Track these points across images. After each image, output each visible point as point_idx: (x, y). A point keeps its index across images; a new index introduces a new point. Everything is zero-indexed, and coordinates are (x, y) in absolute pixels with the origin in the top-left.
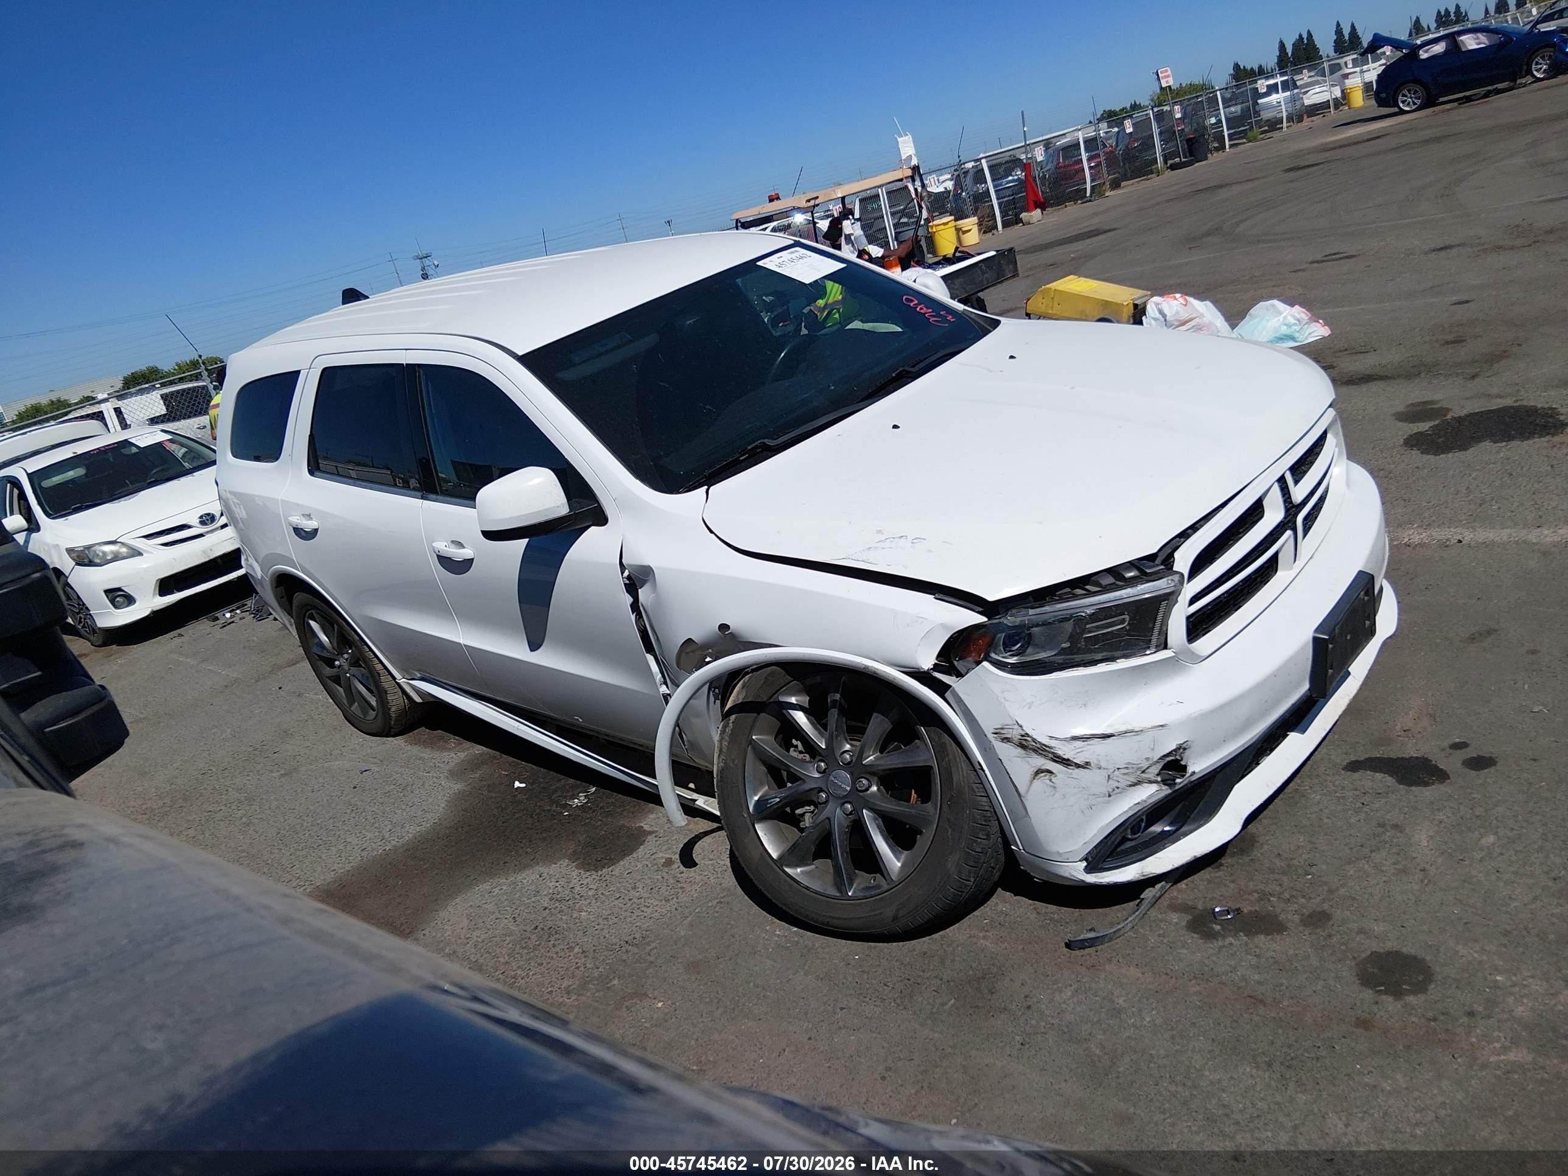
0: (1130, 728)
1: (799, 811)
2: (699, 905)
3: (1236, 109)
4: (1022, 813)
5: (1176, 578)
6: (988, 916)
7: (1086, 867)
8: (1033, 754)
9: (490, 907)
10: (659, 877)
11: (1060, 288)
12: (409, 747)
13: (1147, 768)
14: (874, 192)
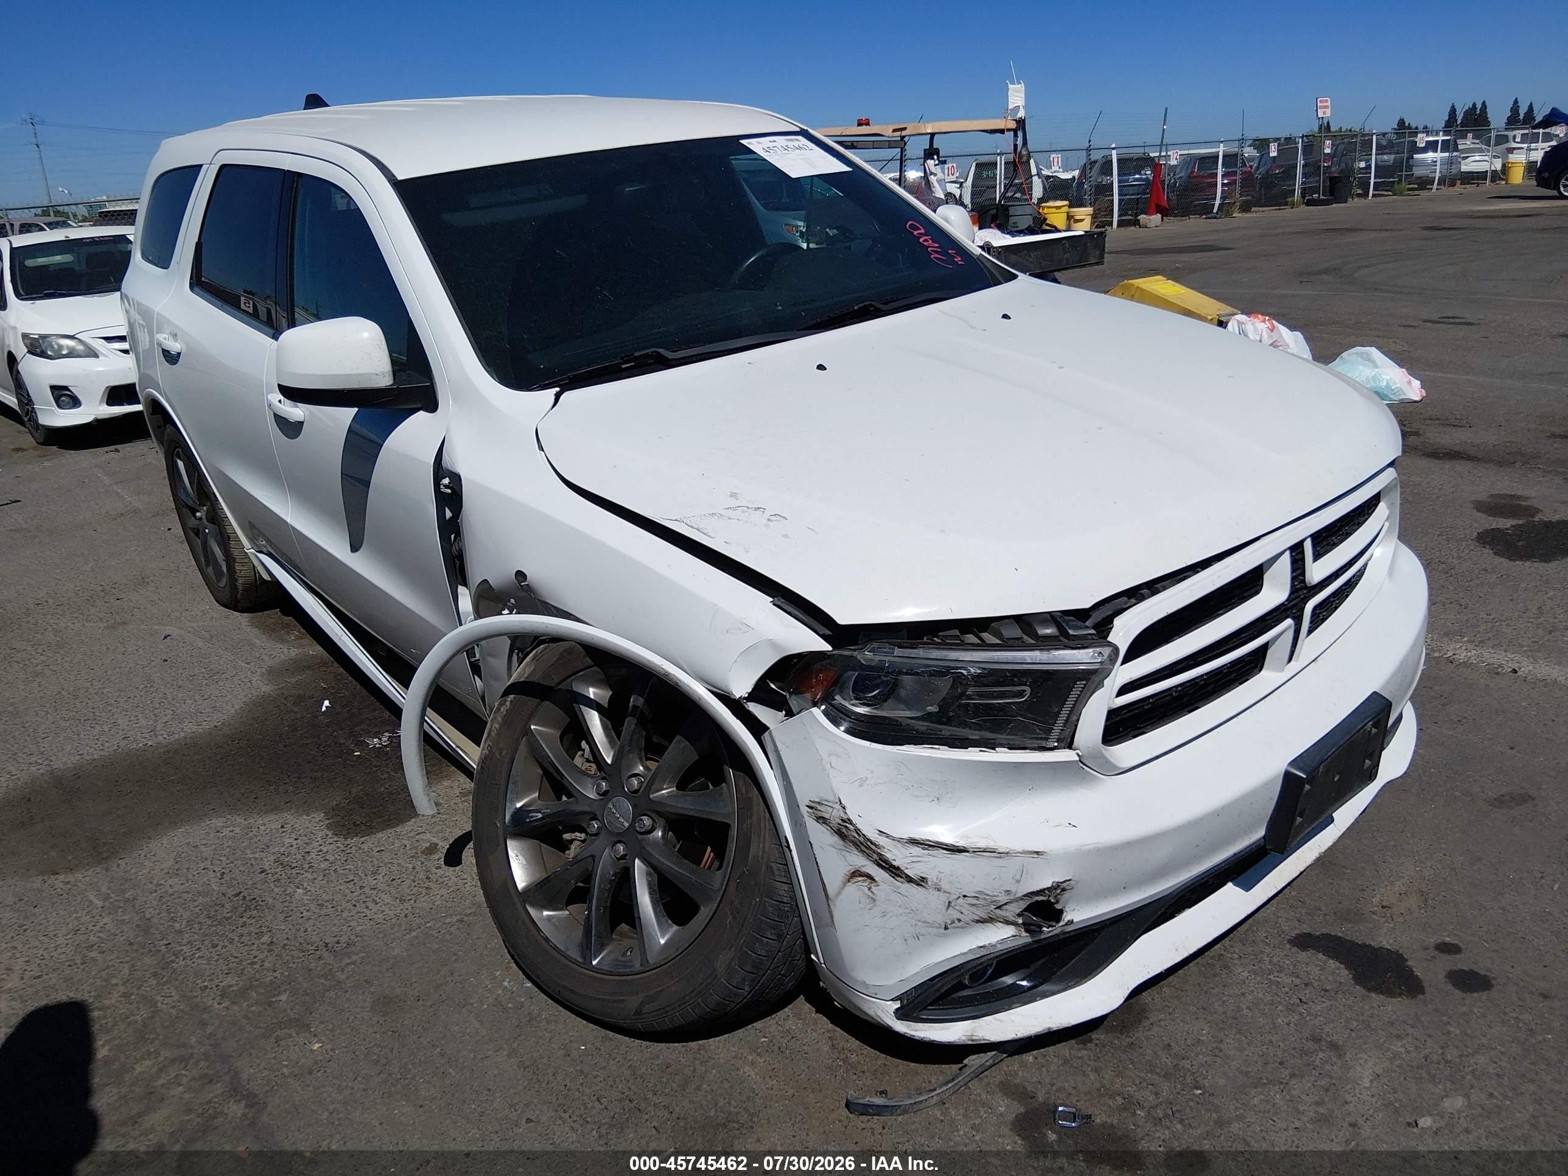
0: (992, 845)
1: (567, 836)
2: (435, 917)
3: (1388, 158)
4: (827, 922)
5: (1107, 651)
6: (770, 1032)
7: (897, 1010)
8: (853, 848)
9: (207, 852)
10: (410, 866)
11: (1143, 286)
12: (249, 629)
13: (1006, 904)
14: (991, 158)
